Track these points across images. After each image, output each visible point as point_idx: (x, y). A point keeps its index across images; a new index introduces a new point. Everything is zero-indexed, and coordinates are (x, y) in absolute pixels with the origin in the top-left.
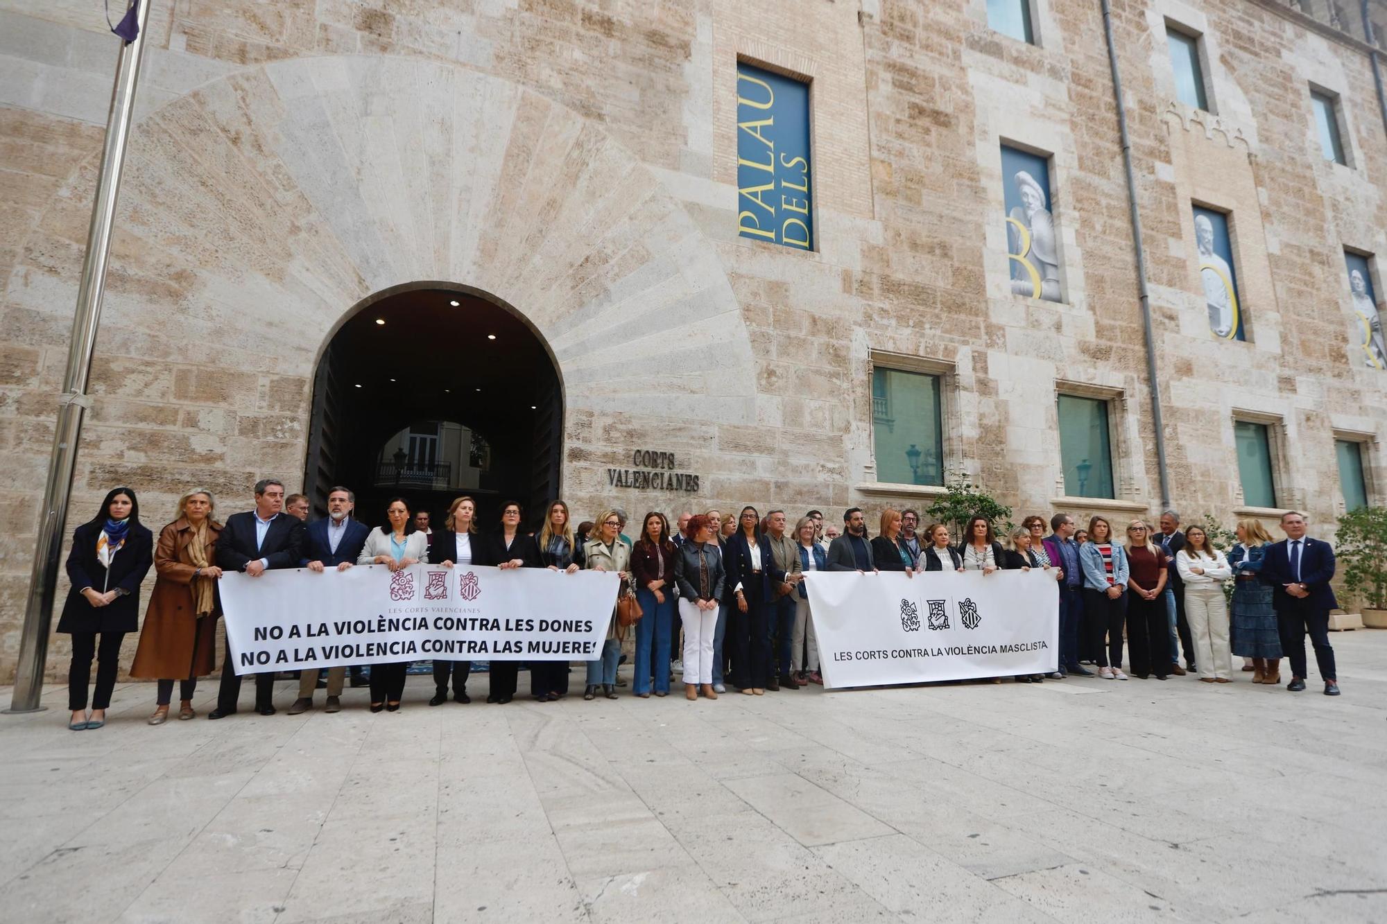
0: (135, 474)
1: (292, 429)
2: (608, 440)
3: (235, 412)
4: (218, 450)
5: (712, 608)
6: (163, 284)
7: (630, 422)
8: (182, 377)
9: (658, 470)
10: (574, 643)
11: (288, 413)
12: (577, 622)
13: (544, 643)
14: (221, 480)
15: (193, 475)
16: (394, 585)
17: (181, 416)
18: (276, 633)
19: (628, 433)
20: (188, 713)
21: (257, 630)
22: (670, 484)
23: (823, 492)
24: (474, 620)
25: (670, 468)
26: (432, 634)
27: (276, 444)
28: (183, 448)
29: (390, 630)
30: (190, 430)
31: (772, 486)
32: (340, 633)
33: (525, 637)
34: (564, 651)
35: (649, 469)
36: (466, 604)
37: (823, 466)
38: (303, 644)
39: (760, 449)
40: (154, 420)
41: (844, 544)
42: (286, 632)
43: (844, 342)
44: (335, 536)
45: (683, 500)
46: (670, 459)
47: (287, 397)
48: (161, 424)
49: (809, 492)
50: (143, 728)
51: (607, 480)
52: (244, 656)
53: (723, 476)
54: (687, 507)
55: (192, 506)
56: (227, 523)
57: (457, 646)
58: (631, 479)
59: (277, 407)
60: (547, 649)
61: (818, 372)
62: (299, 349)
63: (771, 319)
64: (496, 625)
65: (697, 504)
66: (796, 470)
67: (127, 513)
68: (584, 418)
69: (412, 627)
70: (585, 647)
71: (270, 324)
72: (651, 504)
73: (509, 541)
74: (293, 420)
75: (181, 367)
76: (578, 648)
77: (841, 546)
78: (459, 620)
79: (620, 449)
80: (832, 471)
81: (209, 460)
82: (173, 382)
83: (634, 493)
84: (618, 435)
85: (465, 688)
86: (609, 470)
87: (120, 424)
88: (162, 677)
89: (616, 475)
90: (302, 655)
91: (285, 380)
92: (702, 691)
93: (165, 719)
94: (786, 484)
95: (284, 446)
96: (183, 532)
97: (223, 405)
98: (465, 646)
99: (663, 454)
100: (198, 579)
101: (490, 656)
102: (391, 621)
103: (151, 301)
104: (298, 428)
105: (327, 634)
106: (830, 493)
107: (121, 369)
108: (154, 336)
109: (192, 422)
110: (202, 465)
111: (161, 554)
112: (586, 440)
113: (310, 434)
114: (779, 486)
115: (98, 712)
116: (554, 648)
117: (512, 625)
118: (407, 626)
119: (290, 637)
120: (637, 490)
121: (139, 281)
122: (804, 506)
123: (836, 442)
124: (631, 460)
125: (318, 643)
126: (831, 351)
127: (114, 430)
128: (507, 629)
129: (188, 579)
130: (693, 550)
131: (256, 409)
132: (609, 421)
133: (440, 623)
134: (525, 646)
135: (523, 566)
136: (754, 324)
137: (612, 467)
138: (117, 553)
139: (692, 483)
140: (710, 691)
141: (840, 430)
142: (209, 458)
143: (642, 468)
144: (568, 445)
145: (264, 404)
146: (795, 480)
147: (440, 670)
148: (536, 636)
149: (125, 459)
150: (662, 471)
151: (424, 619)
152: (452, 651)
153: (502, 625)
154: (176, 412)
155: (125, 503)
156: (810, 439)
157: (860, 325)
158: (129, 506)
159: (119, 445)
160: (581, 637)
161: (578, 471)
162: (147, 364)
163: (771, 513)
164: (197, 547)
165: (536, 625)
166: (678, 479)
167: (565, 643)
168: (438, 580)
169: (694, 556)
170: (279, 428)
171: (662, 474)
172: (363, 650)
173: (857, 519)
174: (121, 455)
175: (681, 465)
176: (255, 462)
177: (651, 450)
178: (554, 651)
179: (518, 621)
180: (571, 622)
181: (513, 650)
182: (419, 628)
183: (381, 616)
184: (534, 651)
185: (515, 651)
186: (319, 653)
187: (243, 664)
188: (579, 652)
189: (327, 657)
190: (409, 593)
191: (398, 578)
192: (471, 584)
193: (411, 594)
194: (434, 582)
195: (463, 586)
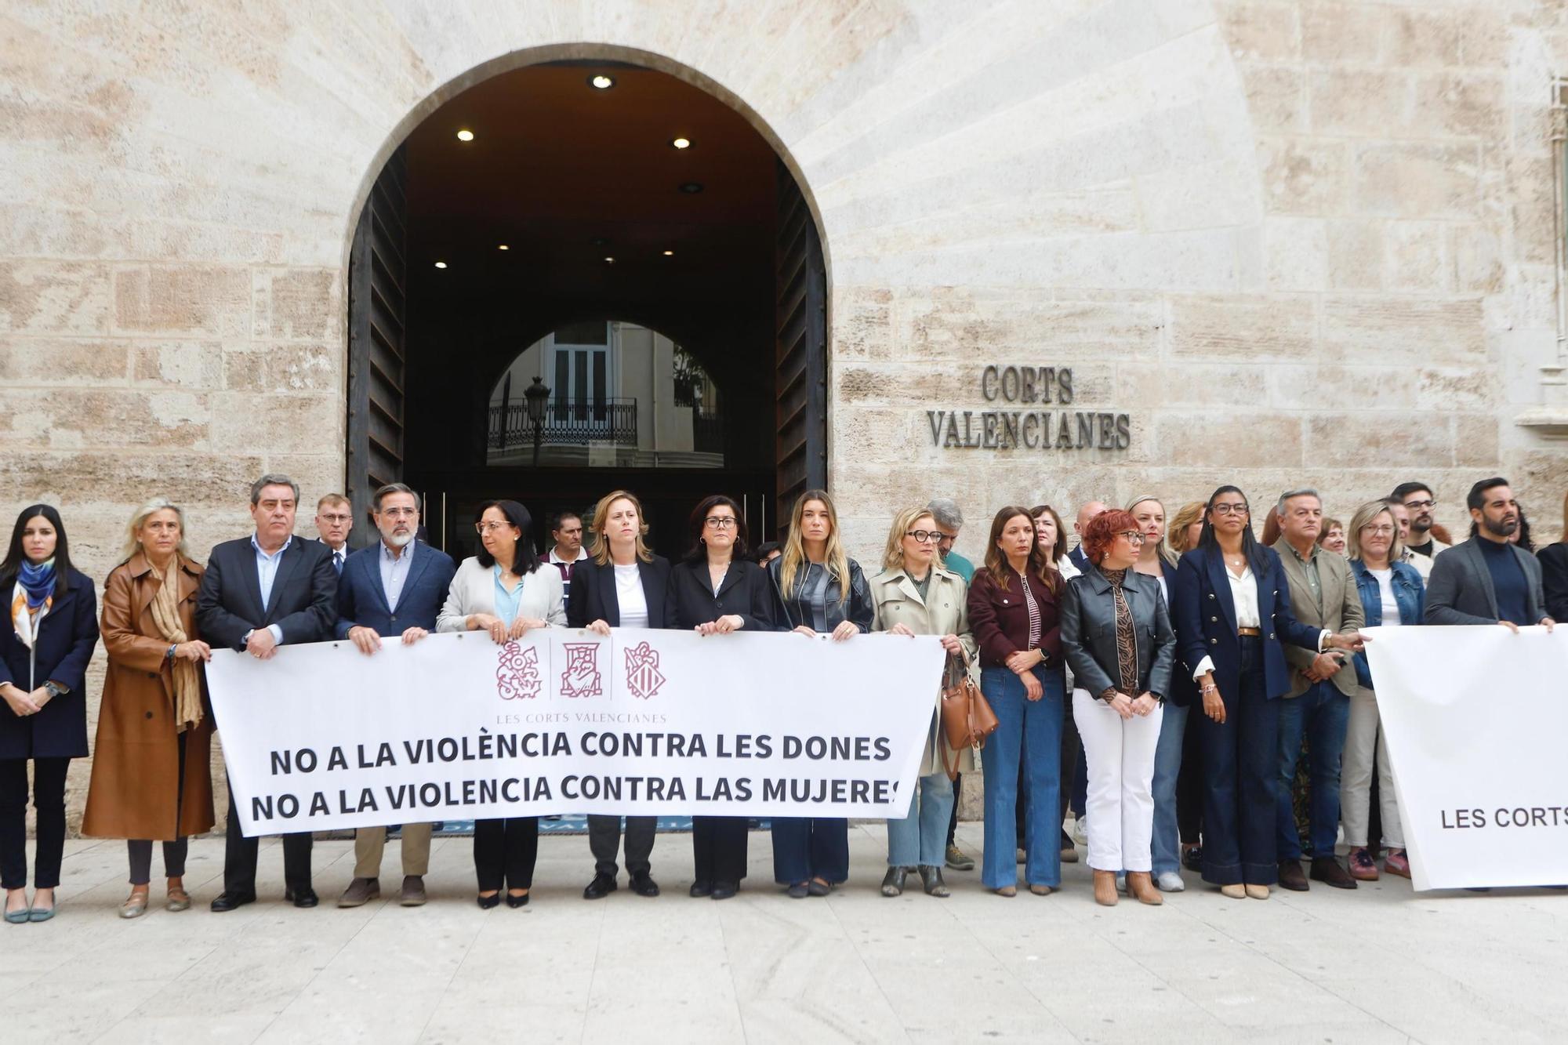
0: (70, 471)
1: (316, 371)
2: (925, 348)
3: (218, 345)
4: (197, 418)
5: (1145, 712)
6: (81, 114)
7: (970, 305)
8: (127, 287)
9: (1037, 408)
10: (855, 783)
11: (307, 340)
12: (858, 741)
13: (794, 782)
14: (207, 475)
15: (161, 468)
16: (503, 671)
17: (132, 361)
18: (306, 761)
19: (967, 330)
20: (180, 900)
21: (275, 756)
22: (1064, 436)
23: (1434, 437)
24: (655, 737)
25: (1063, 402)
26: (577, 764)
27: (291, 401)
28: (142, 419)
29: (500, 755)
30: (148, 384)
31: (1305, 428)
32: (415, 760)
33: (757, 770)
34: (835, 799)
35: (1016, 406)
36: (637, 705)
37: (1432, 376)
38: (353, 780)
39: (1274, 344)
40: (90, 371)
41: (1467, 563)
42: (323, 760)
43: (1486, 71)
44: (394, 578)
45: (1096, 470)
46: (1062, 381)
47: (304, 309)
48: (101, 376)
49: (1396, 437)
50: (110, 923)
51: (927, 435)
52: (256, 802)
53: (1185, 411)
54: (1103, 485)
55: (154, 533)
56: (211, 561)
57: (626, 788)
58: (977, 430)
59: (288, 328)
60: (800, 793)
61: (1417, 152)
62: (317, 212)
63: (1297, 36)
64: (698, 746)
65: (1126, 479)
66: (1363, 389)
67: (51, 548)
68: (872, 305)
69: (540, 751)
70: (877, 792)
71: (264, 169)
72: (1023, 483)
73: (718, 574)
74: (317, 351)
75: (122, 267)
76: (863, 794)
77: (1461, 568)
78: (627, 737)
79: (951, 367)
80: (1455, 385)
81: (183, 437)
82: (113, 297)
83: (985, 461)
84: (946, 336)
85: (648, 866)
86: (930, 414)
87: (37, 380)
88: (136, 837)
89: (946, 423)
90: (353, 801)
91: (297, 276)
92: (1129, 886)
93: (145, 907)
94: (1340, 423)
95: (305, 403)
96: (142, 579)
97: (197, 332)
98: (642, 788)
99: (1048, 372)
100: (171, 662)
101: (690, 807)
102: (501, 739)
103: (64, 148)
104: (328, 368)
105: (393, 763)
106: (1452, 437)
107: (30, 281)
108: (75, 215)
109: (150, 369)
110: (172, 449)
111: (110, 620)
112: (877, 353)
113: (349, 377)
114: (1321, 428)
115: (44, 892)
116: (815, 791)
117: (730, 746)
118: (531, 749)
119: (331, 768)
120: (991, 453)
121: (43, 112)
122: (1384, 470)
123: (1466, 315)
124: (977, 388)
125: (380, 779)
126: (1453, 96)
127: (31, 393)
128: (720, 753)
129: (156, 665)
130: (1101, 586)
131: (254, 337)
132: (924, 307)
133: (593, 744)
134: (757, 788)
135: (746, 627)
136: (1254, 54)
137: (936, 407)
138: (44, 621)
139: (1114, 432)
140: (1147, 887)
141: (1476, 285)
142: (183, 436)
143: (1000, 406)
144: (841, 365)
145: (266, 325)
146: (1363, 412)
147: (602, 830)
148: (777, 768)
149: (52, 445)
150: (1046, 408)
151: (561, 735)
152: (618, 796)
153: (711, 746)
154: (123, 353)
155: (44, 532)
156: (1399, 313)
157: (1530, 23)
158: (53, 537)
159: (43, 421)
160: (869, 771)
161: (863, 421)
162: (71, 267)
163: (1287, 496)
164: (165, 605)
165: (777, 745)
166: (1082, 425)
167: (835, 783)
168: (583, 659)
169: (1103, 601)
170: (294, 369)
171: (1046, 416)
172: (457, 794)
173: (1501, 504)
174: (45, 439)
175: (1089, 394)
176: (259, 436)
177: (1018, 365)
178: (814, 799)
179: (740, 738)
180: (847, 740)
181: (734, 795)
182: (555, 753)
183: (483, 729)
184: (774, 797)
185: (738, 798)
186: (382, 799)
187: (256, 817)
188: (865, 800)
189: (397, 805)
190: (533, 686)
191: (509, 656)
192: (647, 666)
193: (536, 687)
194: (577, 664)
195: (631, 670)
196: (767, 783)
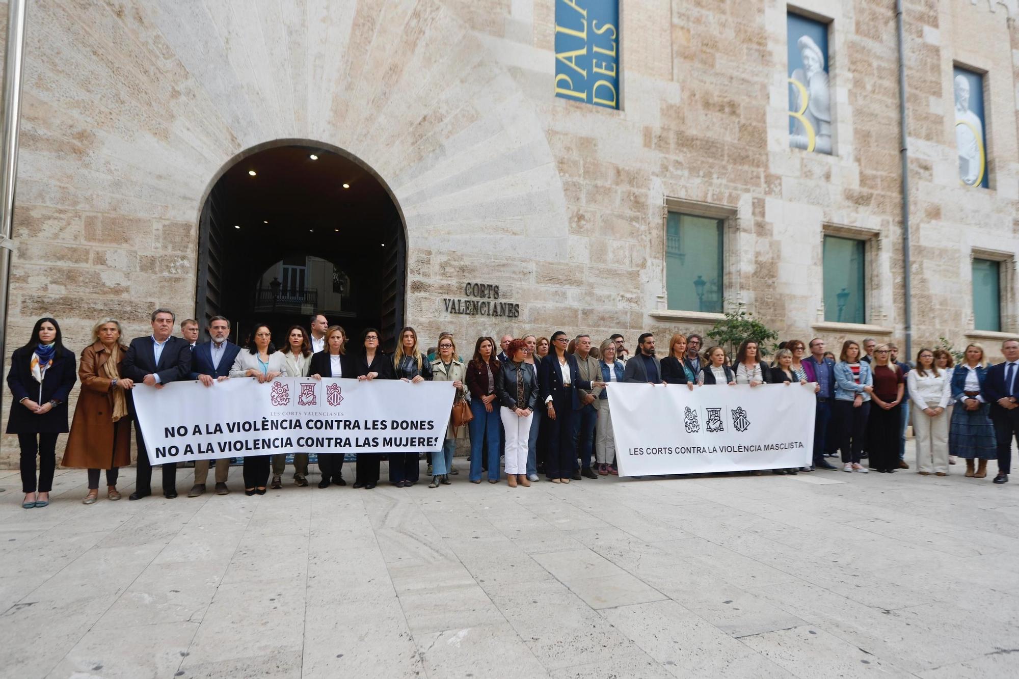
2: (444, 275)
5: (527, 415)
9: (486, 300)
12: (421, 422)
13: (396, 439)
16: (274, 393)
18: (182, 431)
19: (460, 268)
20: (113, 495)
21: (167, 429)
22: (495, 311)
24: (339, 422)
25: (495, 298)
26: (305, 432)
29: (272, 429)
32: (231, 431)
33: (380, 434)
34: (412, 445)
35: (478, 299)
36: (332, 409)
38: (204, 439)
41: (638, 363)
42: (191, 430)
44: (216, 356)
45: (506, 325)
46: (495, 290)
51: (443, 308)
52: (158, 450)
53: (539, 304)
56: (131, 346)
57: (326, 442)
58: (463, 307)
60: (398, 443)
64: (357, 425)
65: (517, 329)
67: (53, 337)
69: (288, 427)
70: (428, 442)
73: (370, 360)
76: (423, 443)
77: (636, 364)
78: (327, 422)
79: (454, 282)
83: (466, 318)
84: (452, 270)
86: (445, 300)
88: (92, 468)
89: (451, 304)
90: (204, 448)
92: (519, 479)
93: (96, 499)
96: (100, 353)
98: (333, 442)
99: (490, 286)
100: (113, 389)
101: (353, 450)
102: (272, 422)
105: (222, 432)
111: (83, 370)
112: (425, 275)
115: (43, 494)
116: (404, 442)
117: (370, 425)
118: (284, 426)
119: (194, 434)
120: (468, 316)
124: (463, 291)
125: (215, 439)
128: (366, 428)
130: (512, 367)
132: (444, 258)
133: (311, 424)
134: (381, 442)
137: (447, 297)
139: (513, 310)
140: (525, 480)
143: (472, 298)
144: (411, 278)
148: (389, 433)
150: (489, 300)
151: (298, 421)
152: (322, 445)
153: (362, 425)
155: (50, 329)
158: (54, 332)
160: (425, 434)
161: (419, 301)
164: (110, 365)
165: (389, 424)
166: (502, 307)
167: (412, 439)
168: (308, 389)
169: (513, 373)
171: (489, 303)
172: (251, 445)
173: (650, 343)
175: (505, 296)
177: (479, 283)
178: (404, 445)
179: (374, 422)
180: (417, 422)
181: (371, 445)
182: (295, 428)
183: (264, 418)
184: (388, 445)
185: (373, 446)
186: (216, 448)
187: (158, 456)
188: (424, 445)
189: (223, 450)
190: (286, 400)
191: (276, 388)
192: (336, 393)
193: (287, 401)
194: (305, 392)
195: (329, 395)
196: (385, 439)
